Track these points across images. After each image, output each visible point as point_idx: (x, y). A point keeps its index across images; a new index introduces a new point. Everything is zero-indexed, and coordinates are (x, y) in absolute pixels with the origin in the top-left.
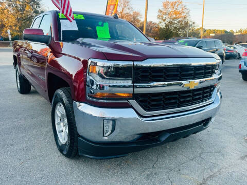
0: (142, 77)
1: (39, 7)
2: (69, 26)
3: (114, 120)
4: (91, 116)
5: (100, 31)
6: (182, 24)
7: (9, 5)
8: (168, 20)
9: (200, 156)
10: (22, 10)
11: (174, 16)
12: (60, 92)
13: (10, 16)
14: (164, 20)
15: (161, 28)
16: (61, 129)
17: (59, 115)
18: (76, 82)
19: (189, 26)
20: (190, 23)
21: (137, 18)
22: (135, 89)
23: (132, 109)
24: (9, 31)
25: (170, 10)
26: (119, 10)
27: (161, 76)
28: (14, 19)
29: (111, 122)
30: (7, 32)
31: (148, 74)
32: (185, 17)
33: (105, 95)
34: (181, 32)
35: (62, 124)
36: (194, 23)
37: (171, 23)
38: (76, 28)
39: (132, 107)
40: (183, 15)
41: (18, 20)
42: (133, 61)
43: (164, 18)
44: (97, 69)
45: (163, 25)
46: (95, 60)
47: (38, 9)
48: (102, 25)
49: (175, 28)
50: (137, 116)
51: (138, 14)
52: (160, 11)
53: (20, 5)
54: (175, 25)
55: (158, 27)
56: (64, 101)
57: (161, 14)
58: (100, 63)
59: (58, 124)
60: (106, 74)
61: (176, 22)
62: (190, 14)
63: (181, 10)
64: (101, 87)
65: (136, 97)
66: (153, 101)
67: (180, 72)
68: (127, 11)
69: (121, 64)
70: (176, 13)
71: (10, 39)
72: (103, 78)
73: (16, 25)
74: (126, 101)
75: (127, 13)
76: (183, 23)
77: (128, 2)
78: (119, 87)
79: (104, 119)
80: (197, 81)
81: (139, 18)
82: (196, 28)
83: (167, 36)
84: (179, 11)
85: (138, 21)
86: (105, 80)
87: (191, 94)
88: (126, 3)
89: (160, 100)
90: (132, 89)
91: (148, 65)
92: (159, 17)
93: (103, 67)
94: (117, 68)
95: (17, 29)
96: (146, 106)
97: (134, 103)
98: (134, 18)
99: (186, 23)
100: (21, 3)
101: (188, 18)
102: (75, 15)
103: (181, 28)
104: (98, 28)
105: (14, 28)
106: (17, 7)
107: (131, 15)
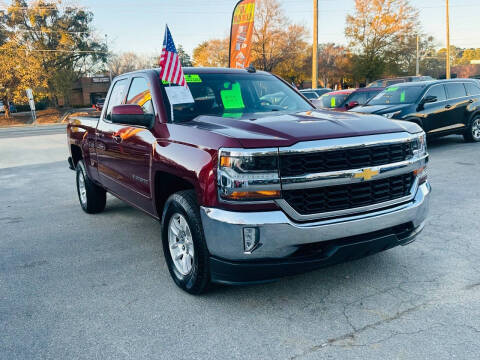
0: (292, 167)
1: (88, 35)
2: (179, 96)
3: (257, 228)
4: (225, 224)
5: (226, 97)
6: (403, 43)
7: (26, 38)
8: (371, 37)
9: (399, 288)
10: (53, 45)
11: (384, 27)
12: (178, 198)
13: (30, 60)
14: (362, 39)
15: (355, 56)
16: (179, 254)
17: (176, 232)
18: (203, 182)
19: (421, 46)
20: (423, 40)
21: (298, 39)
22: (284, 186)
23: (280, 212)
24: (30, 92)
25: (373, 14)
26: (258, 25)
27: (319, 165)
28: (38, 66)
29: (254, 230)
30: (24, 94)
31: (299, 163)
32: (409, 28)
33: (244, 194)
34: (402, 62)
35: (180, 246)
36: (431, 39)
37: (377, 43)
38: (190, 100)
39: (280, 209)
40: (404, 23)
41: (46, 66)
42: (278, 147)
43: (360, 35)
44: (230, 161)
45: (359, 50)
46: (227, 150)
47: (85, 39)
48: (230, 88)
49: (388, 53)
50: (289, 221)
51: (300, 30)
52: (351, 19)
53: (49, 35)
54: (386, 48)
55: (348, 56)
56: (186, 209)
57: (353, 26)
58: (234, 152)
59: (174, 247)
60: (242, 166)
61: (388, 40)
62: (419, 19)
63: (398, 12)
64: (238, 185)
65: (285, 195)
66: (310, 200)
67: (348, 158)
68: (274, 26)
69: (264, 152)
70: (387, 21)
71: (33, 107)
72: (240, 172)
73: (41, 78)
74: (272, 202)
75: (276, 32)
76: (406, 41)
77: (276, 7)
78: (263, 182)
79: (244, 227)
80: (376, 169)
81: (303, 38)
82: (438, 50)
83: (371, 72)
84: (392, 14)
85: (302, 45)
86: (241, 175)
87: (369, 188)
88: (273, 10)
89: (321, 198)
90: (279, 185)
91: (300, 150)
92: (348, 32)
93: (238, 157)
94: (257, 158)
95: (45, 85)
96: (300, 207)
97: (283, 203)
98: (293, 39)
99: (413, 41)
100: (50, 31)
101: (415, 29)
102: (186, 76)
103: (402, 53)
104: (223, 94)
105: (38, 83)
106: (42, 39)
107: (284, 34)
